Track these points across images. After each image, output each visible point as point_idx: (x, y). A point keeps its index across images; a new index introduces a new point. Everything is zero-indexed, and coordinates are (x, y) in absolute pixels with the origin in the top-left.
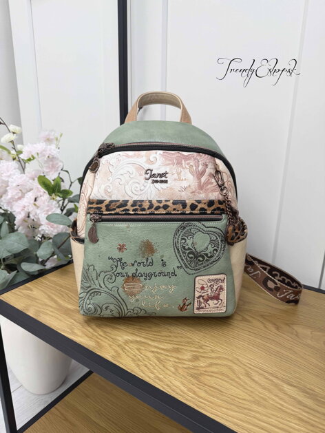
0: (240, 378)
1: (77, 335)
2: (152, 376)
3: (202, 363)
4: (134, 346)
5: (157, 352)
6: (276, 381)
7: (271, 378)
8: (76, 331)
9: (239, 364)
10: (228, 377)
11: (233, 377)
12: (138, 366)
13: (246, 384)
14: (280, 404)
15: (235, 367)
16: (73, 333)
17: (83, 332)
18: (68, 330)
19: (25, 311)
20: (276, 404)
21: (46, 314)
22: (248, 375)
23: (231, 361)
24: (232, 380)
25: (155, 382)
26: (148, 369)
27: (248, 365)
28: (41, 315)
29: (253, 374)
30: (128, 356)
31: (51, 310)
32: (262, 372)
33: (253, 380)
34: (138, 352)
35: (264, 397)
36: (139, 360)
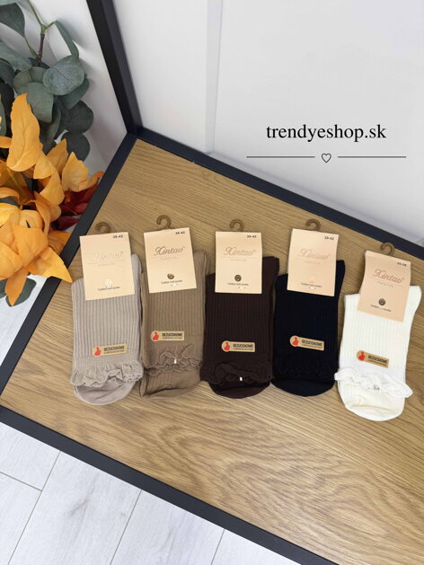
0: (373, 505)
1: (161, 469)
2: (275, 522)
3: (330, 489)
4: (242, 475)
5: (274, 481)
6: (413, 500)
7: (408, 496)
8: (157, 461)
9: (373, 481)
10: (360, 504)
11: (366, 504)
12: (255, 509)
13: (380, 511)
14: (414, 534)
15: (369, 488)
16: (154, 466)
17: (166, 460)
18: (145, 461)
19: (62, 431)
20: (410, 535)
21: (97, 430)
22: (383, 498)
23: (363, 477)
24: (366, 509)
25: (281, 531)
26: (269, 512)
27: (383, 480)
28: (91, 434)
29: (389, 494)
30: (239, 495)
31: (99, 418)
32: (400, 489)
33: (388, 503)
34: (249, 485)
35: (400, 527)
36: (254, 499)
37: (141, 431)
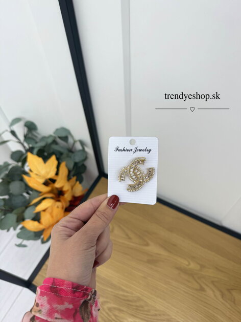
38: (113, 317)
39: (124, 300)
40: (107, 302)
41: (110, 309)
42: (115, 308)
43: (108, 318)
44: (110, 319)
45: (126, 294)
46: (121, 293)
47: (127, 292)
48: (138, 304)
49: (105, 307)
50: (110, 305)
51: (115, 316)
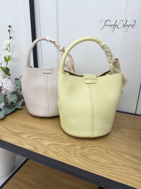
0: (104, 154)
1: (24, 145)
2: (65, 159)
3: (86, 150)
4: (53, 146)
5: (65, 148)
7: (117, 152)
9: (103, 148)
11: (101, 154)
13: (108, 156)
15: (101, 150)
20: (122, 163)
22: (107, 152)
23: (99, 147)
25: (67, 162)
26: (62, 156)
27: (106, 148)
30: (51, 151)
33: (110, 154)
34: (55, 149)
35: (117, 161)
36: (57, 153)
37: (20, 137)
38: (36, 142)
39: (45, 134)
40: (32, 136)
41: (33, 139)
42: (37, 138)
43: (31, 143)
44: (33, 143)
45: (46, 132)
46: (43, 132)
47: (48, 131)
48: (55, 136)
49: (30, 138)
50: (34, 137)
51: (37, 142)
